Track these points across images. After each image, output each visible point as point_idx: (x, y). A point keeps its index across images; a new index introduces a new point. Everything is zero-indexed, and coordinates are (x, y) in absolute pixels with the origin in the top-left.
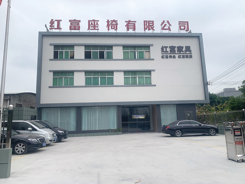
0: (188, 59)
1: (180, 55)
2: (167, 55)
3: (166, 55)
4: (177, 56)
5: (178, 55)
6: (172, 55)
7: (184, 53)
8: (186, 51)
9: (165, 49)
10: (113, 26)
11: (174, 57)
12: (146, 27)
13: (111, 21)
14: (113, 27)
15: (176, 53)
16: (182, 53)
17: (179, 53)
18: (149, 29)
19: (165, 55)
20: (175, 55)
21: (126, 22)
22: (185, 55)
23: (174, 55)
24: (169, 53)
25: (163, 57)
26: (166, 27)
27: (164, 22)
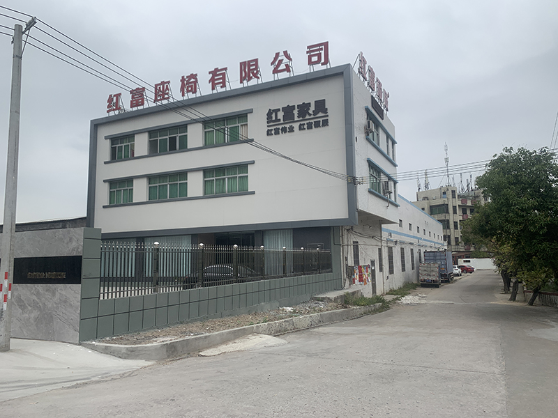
0: (319, 129)
1: (302, 123)
2: (278, 127)
3: (275, 127)
4: (296, 126)
5: (298, 124)
6: (288, 126)
7: (312, 116)
8: (315, 113)
9: (273, 116)
10: (190, 86)
11: (291, 129)
12: (244, 75)
13: (187, 77)
14: (190, 89)
15: (296, 119)
16: (307, 117)
17: (301, 119)
18: (250, 79)
19: (273, 128)
20: (294, 125)
21: (210, 73)
22: (313, 121)
23: (291, 124)
24: (282, 122)
25: (269, 133)
26: (282, 67)
27: (277, 55)
